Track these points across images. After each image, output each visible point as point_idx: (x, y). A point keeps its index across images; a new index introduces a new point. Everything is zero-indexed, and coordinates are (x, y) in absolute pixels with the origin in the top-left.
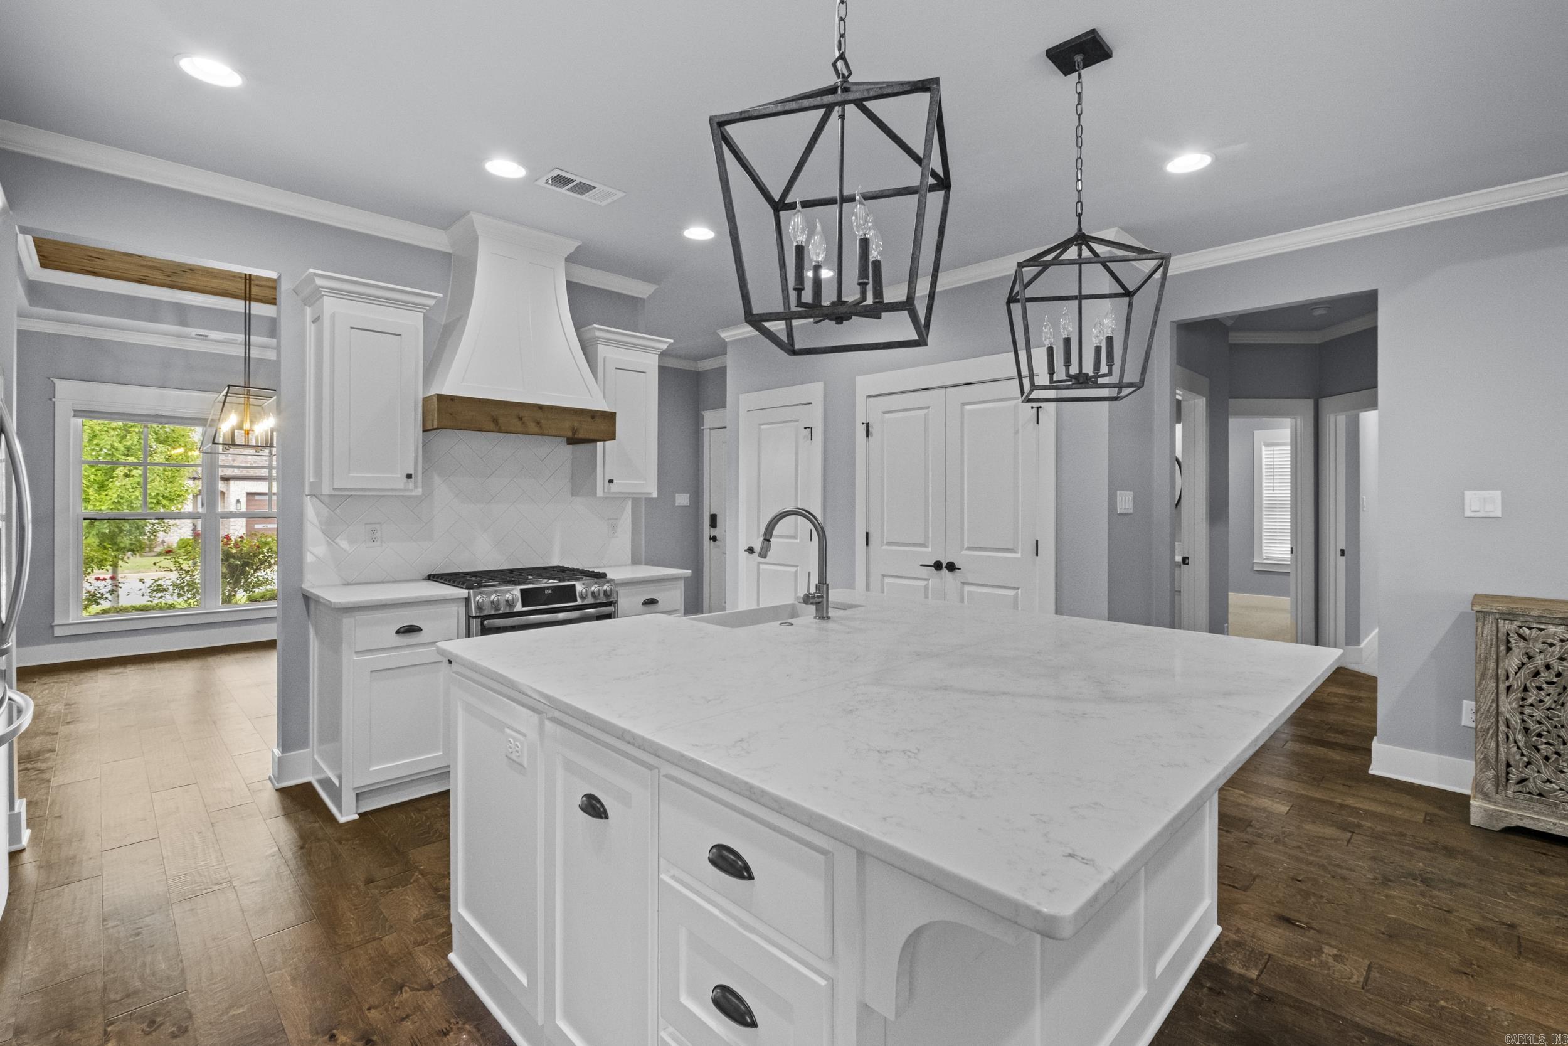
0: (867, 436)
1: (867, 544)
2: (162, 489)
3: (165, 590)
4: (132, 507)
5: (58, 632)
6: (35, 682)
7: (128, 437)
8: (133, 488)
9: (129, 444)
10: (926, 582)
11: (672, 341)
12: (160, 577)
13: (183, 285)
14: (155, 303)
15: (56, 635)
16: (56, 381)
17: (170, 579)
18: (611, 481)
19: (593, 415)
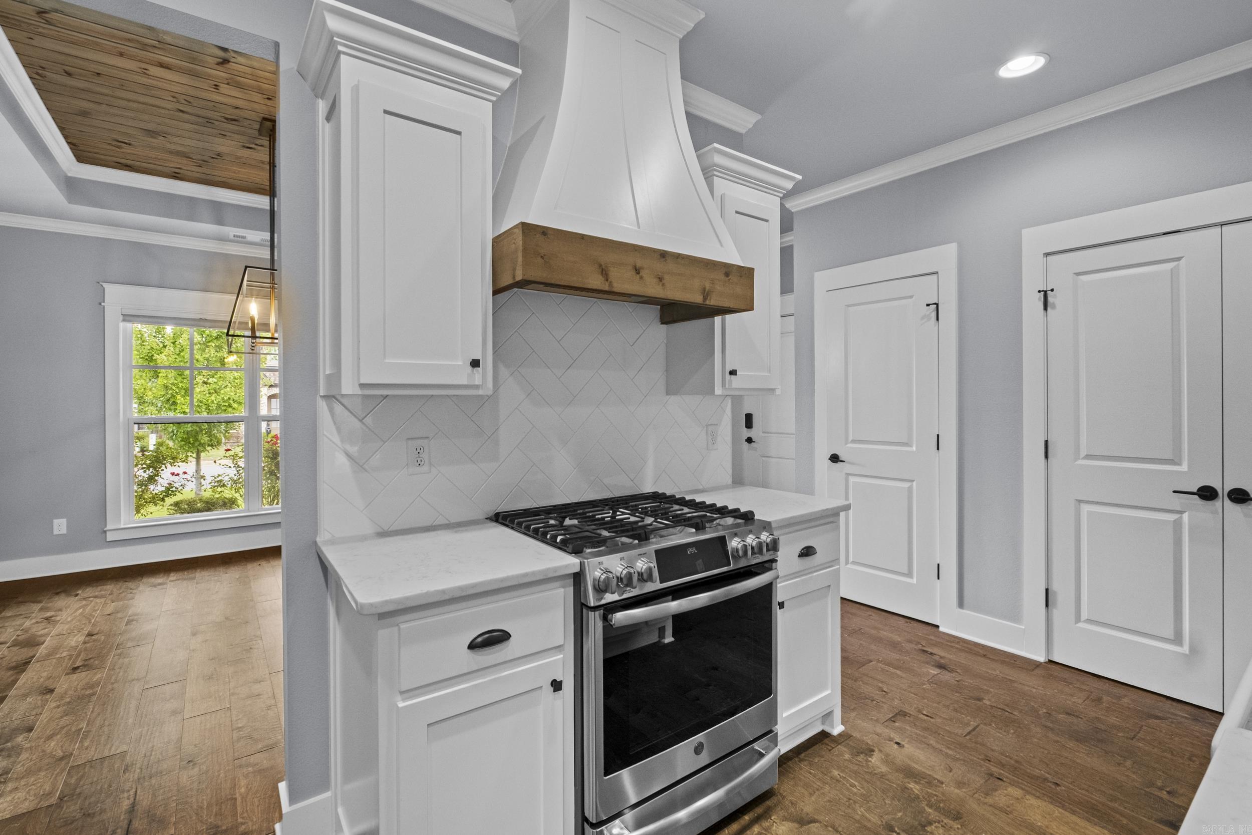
0: (1045, 308)
1: (1046, 456)
2: (232, 394)
3: (224, 485)
4: (209, 409)
5: (110, 537)
6: (77, 595)
7: (207, 351)
8: (210, 393)
9: (207, 356)
10: (1176, 516)
11: (800, 177)
12: (220, 474)
13: (217, 179)
14: (192, 201)
15: (108, 540)
16: (105, 285)
17: (228, 475)
18: (733, 373)
19: (728, 270)
